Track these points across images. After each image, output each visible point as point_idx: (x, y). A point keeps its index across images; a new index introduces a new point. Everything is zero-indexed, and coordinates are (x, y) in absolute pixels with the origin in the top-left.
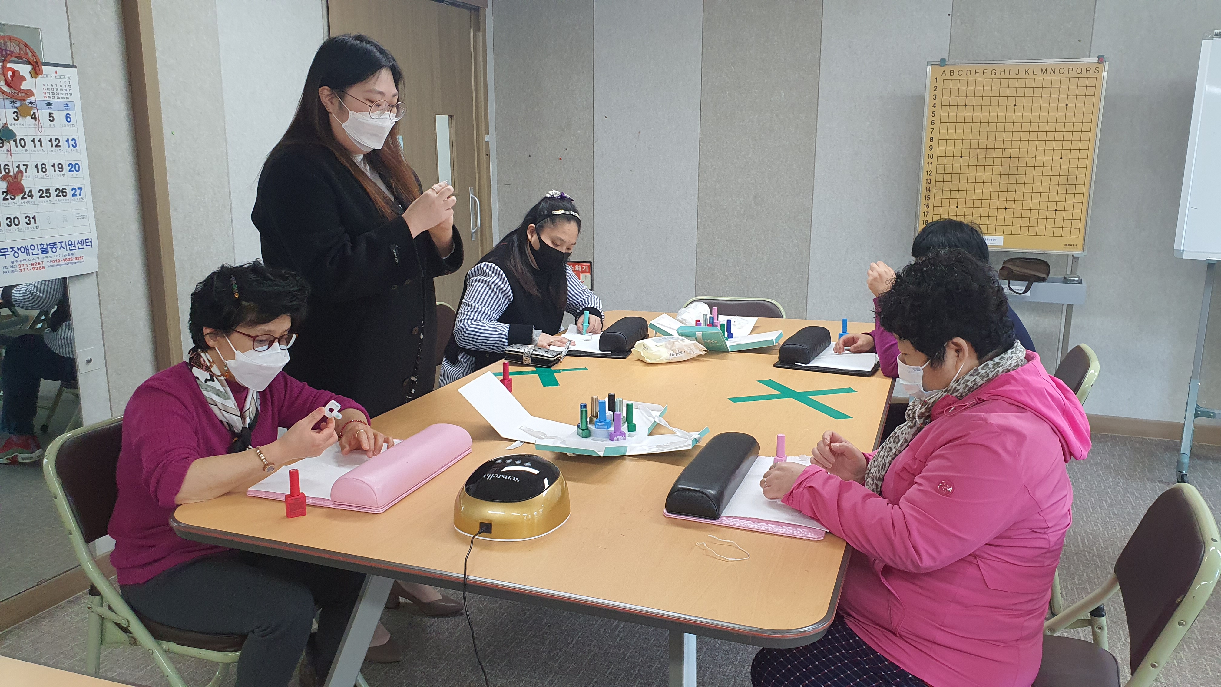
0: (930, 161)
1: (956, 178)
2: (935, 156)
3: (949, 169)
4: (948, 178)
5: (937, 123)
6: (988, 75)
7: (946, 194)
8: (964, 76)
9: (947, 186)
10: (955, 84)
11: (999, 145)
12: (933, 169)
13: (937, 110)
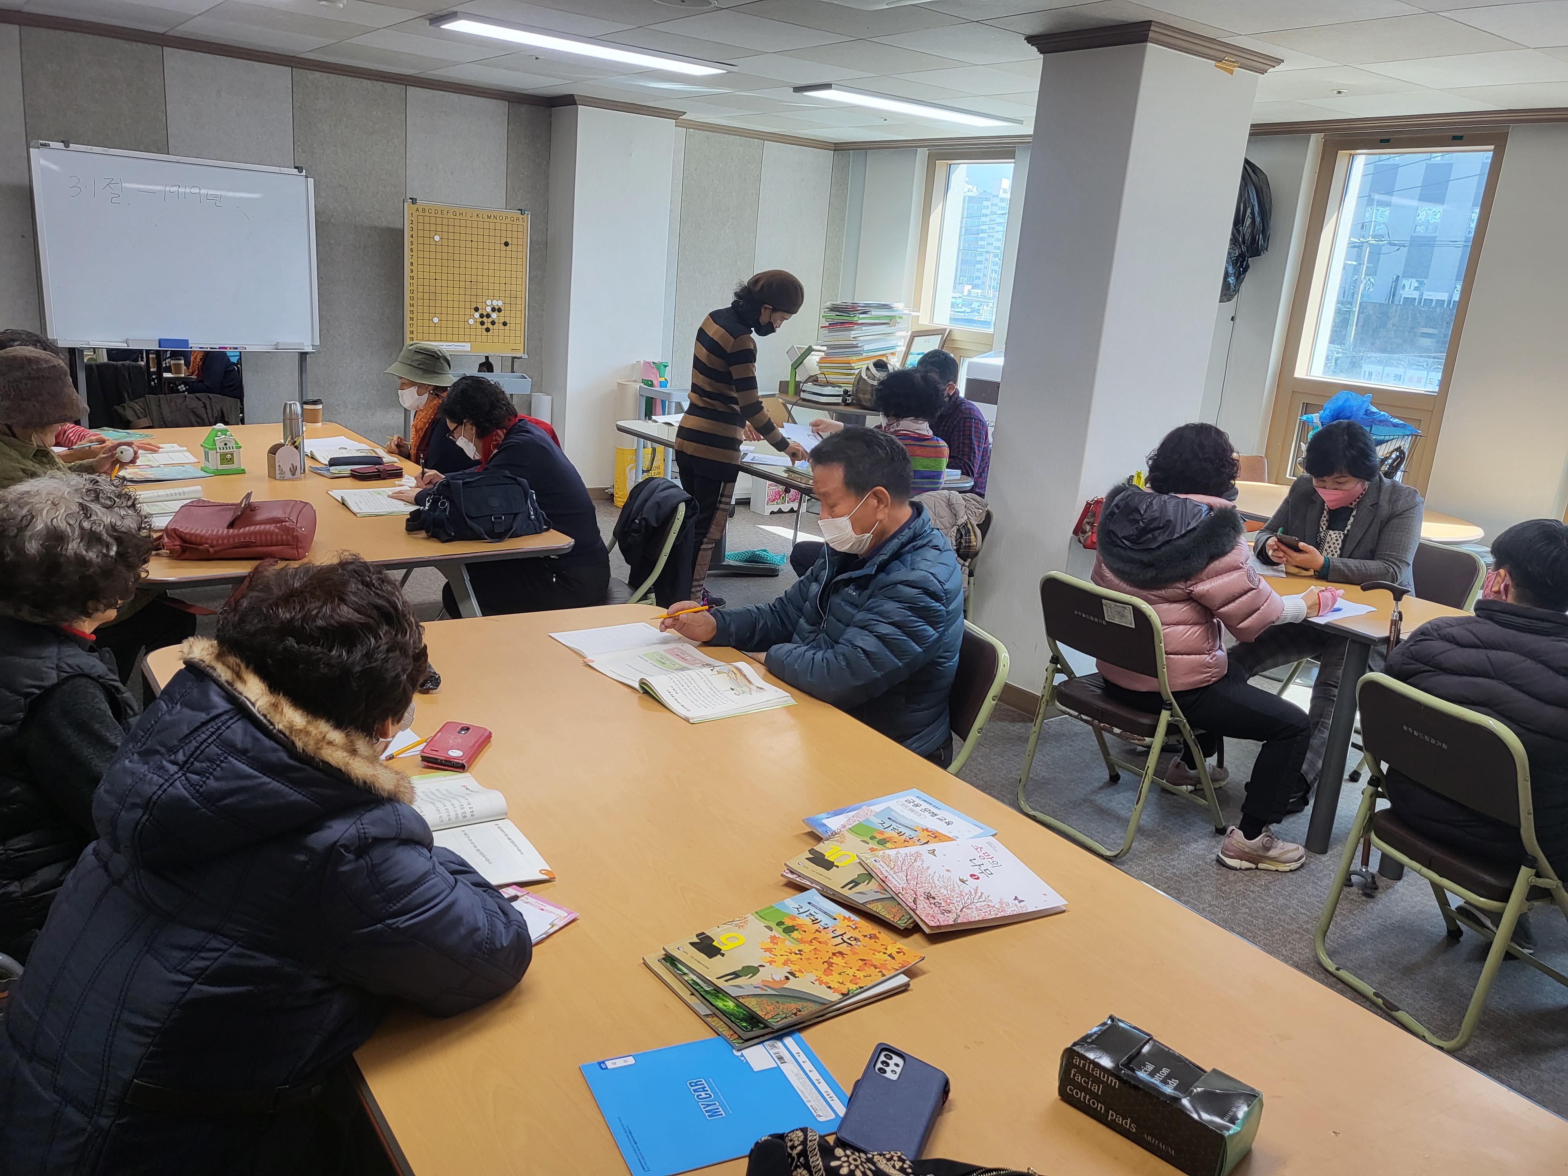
0: (412, 281)
1: (432, 296)
2: (415, 278)
3: (426, 289)
4: (426, 296)
5: (415, 250)
6: (451, 215)
7: (426, 310)
8: (433, 214)
9: (426, 303)
10: (427, 220)
11: (462, 271)
12: (415, 288)
13: (414, 240)
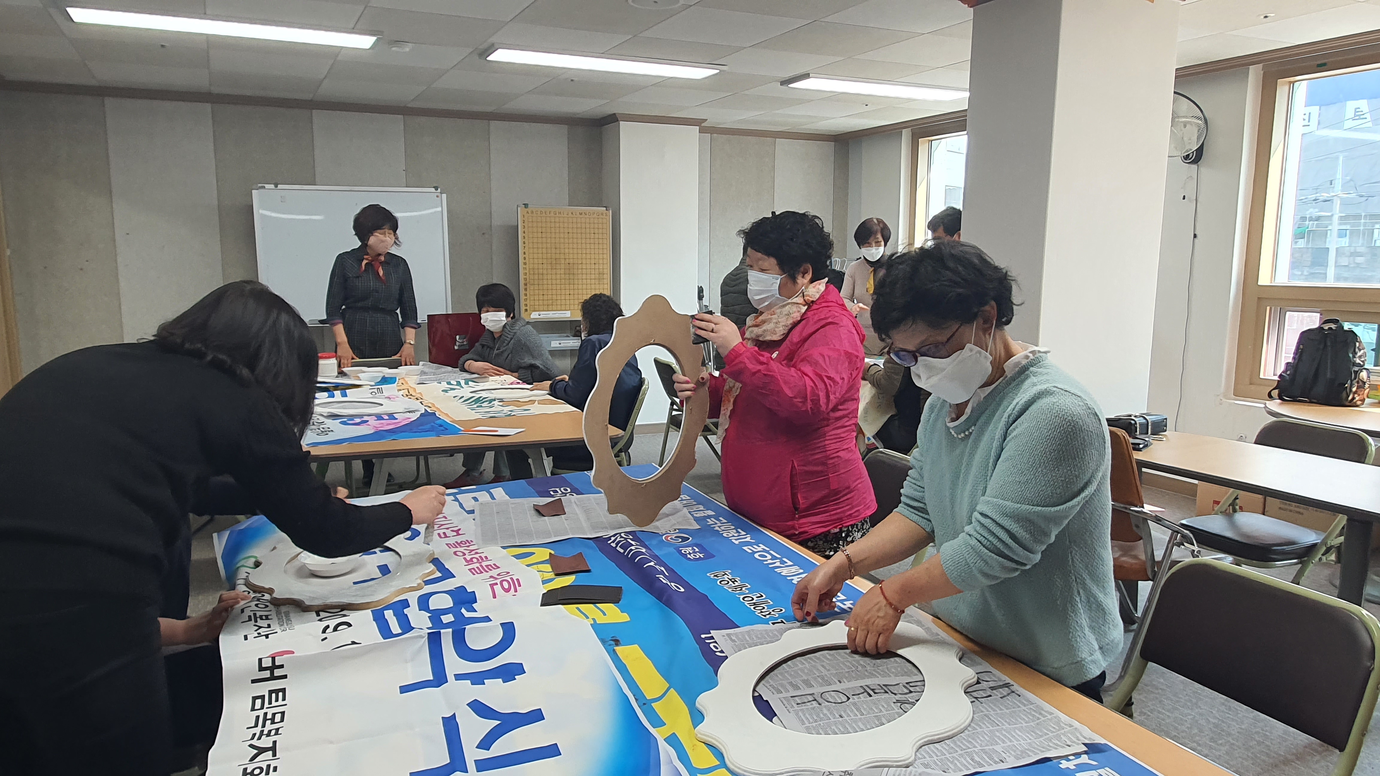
0: (525, 266)
1: (541, 277)
2: (528, 264)
3: (536, 272)
4: (536, 277)
5: (526, 242)
6: (552, 214)
7: (536, 287)
8: (539, 215)
9: (536, 282)
10: (535, 219)
11: (562, 256)
12: (527, 271)
13: (526, 235)
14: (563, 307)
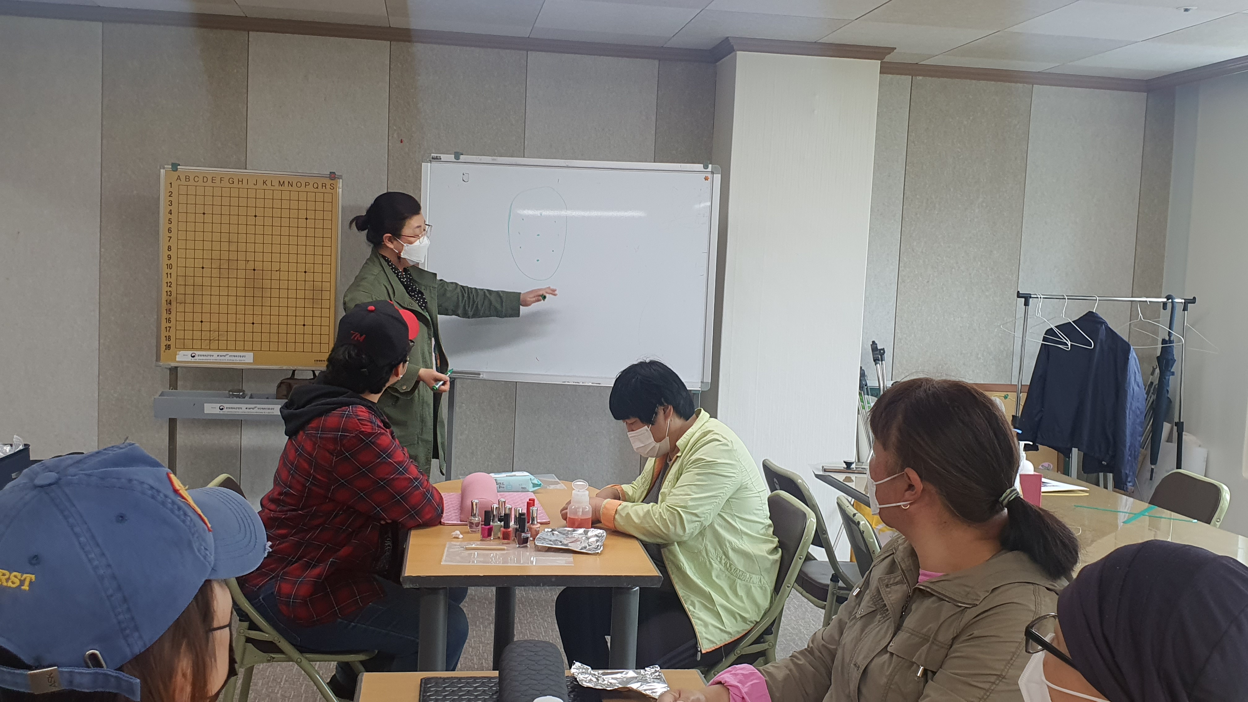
0: (169, 271)
1: (198, 291)
2: (174, 266)
3: (190, 281)
4: (189, 290)
5: (174, 230)
6: (225, 183)
7: (189, 308)
8: (201, 183)
9: (189, 300)
10: (192, 191)
11: (242, 256)
12: (173, 280)
13: (174, 217)
14: (240, 345)
